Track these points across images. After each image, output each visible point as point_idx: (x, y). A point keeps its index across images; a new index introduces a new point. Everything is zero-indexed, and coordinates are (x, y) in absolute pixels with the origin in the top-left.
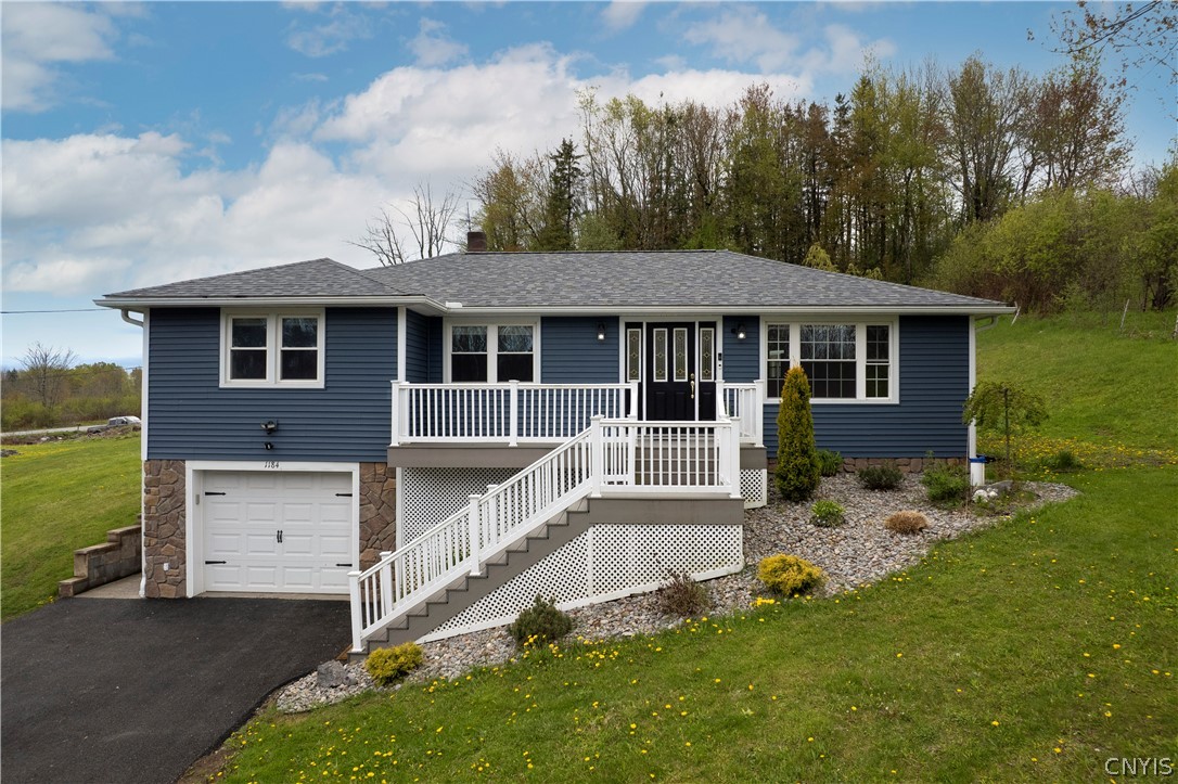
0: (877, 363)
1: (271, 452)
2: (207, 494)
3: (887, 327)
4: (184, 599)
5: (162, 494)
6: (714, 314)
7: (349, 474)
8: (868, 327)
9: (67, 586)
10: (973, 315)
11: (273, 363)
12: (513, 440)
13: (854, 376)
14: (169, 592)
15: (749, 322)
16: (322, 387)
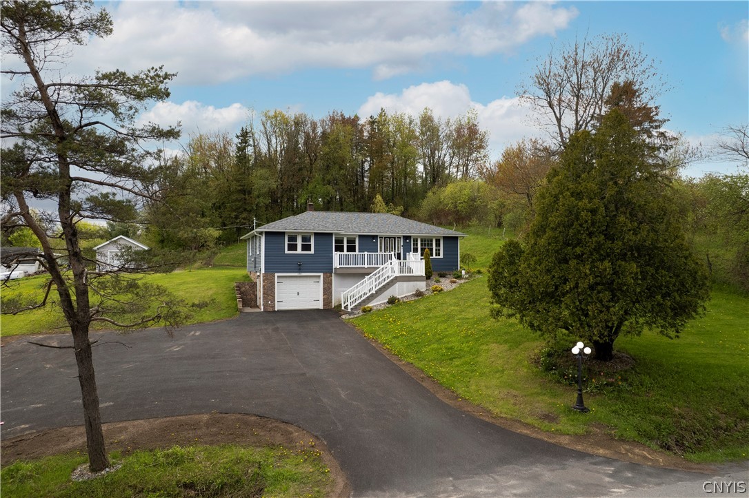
0: (438, 248)
1: (300, 271)
2: (281, 282)
3: (440, 239)
4: (274, 311)
5: (268, 283)
6: (401, 236)
7: (319, 276)
8: (436, 239)
10: (460, 236)
11: (299, 247)
12: (366, 266)
13: (432, 251)
14: (271, 309)
15: (409, 237)
16: (313, 253)
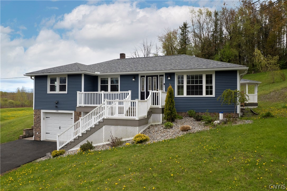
0: (209, 85)
1: (57, 108)
2: (46, 118)
3: (212, 75)
4: (41, 141)
5: (37, 117)
6: (163, 73)
7: (72, 114)
8: (206, 75)
9: (21, 136)
10: (238, 70)
11: (58, 88)
13: (202, 89)
14: (38, 139)
15: (172, 75)
16: (67, 93)
